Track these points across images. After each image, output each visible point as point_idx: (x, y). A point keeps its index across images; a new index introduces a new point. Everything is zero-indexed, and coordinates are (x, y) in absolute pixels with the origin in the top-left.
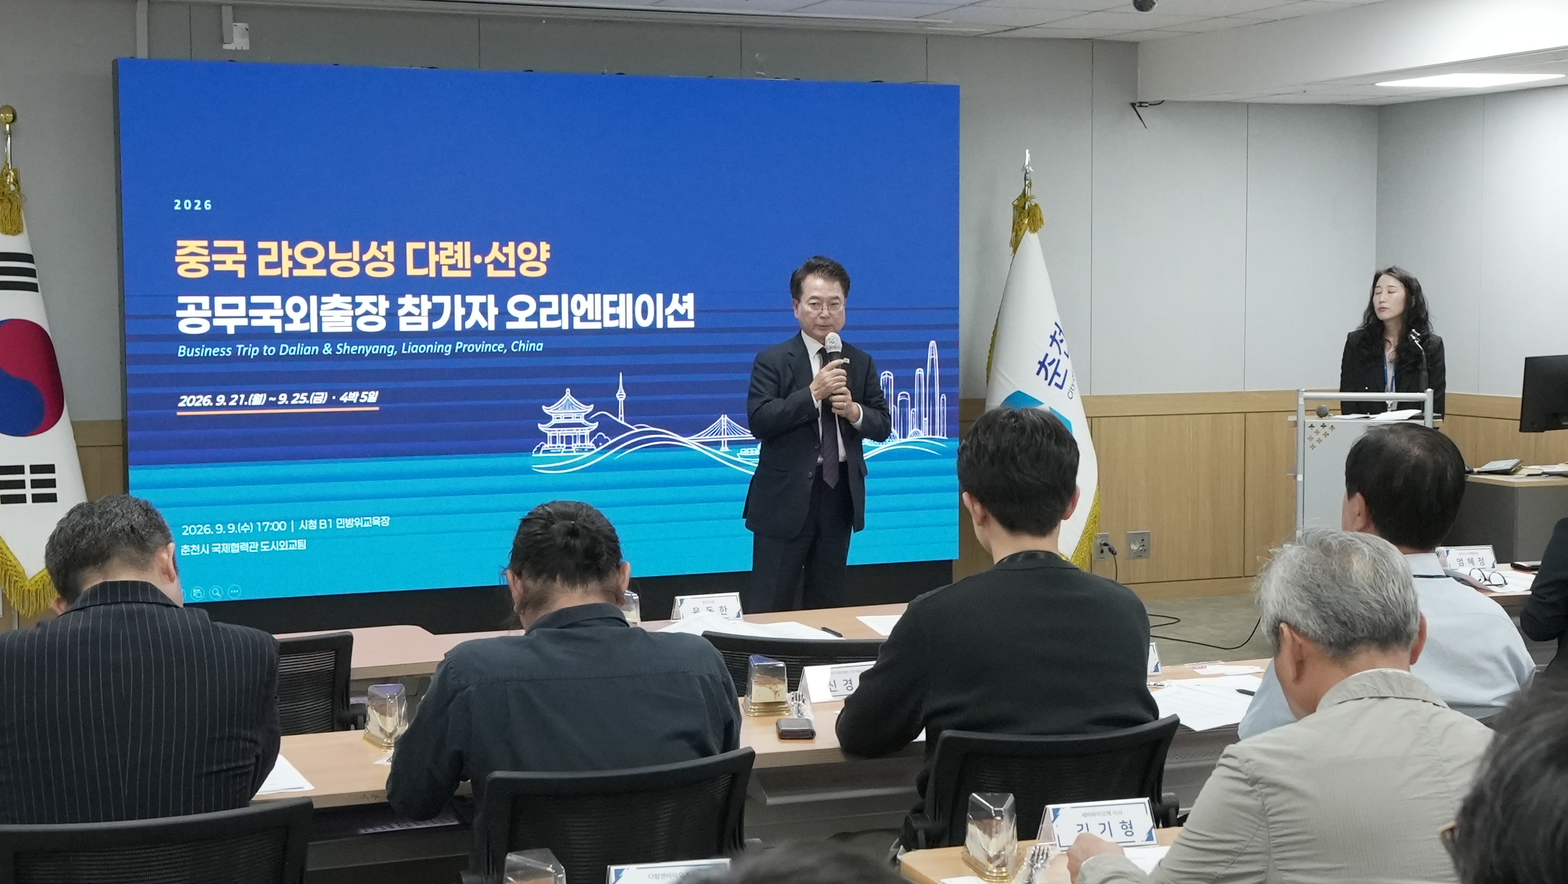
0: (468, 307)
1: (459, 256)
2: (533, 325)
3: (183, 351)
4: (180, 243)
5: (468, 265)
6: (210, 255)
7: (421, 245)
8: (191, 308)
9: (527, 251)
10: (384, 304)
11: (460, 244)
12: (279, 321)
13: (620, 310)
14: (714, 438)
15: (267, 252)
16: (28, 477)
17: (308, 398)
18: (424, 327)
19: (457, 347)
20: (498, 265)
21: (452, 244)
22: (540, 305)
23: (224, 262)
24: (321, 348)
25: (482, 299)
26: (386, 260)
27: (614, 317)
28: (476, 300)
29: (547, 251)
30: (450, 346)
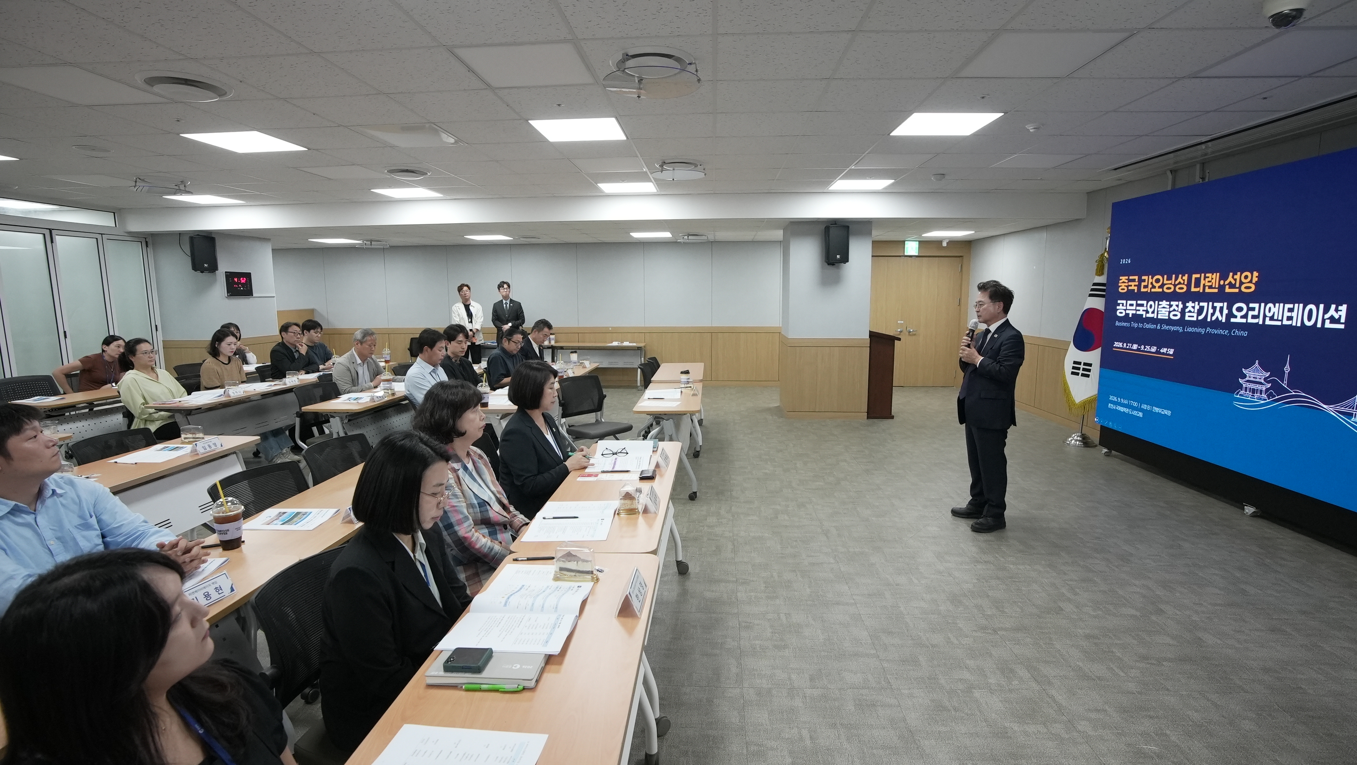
0: (1214, 308)
1: (1214, 281)
2: (1244, 321)
3: (1117, 324)
4: (1121, 277)
5: (1217, 286)
7: (1199, 276)
8: (1121, 305)
9: (1246, 277)
10: (1181, 306)
12: (1145, 312)
13: (1294, 314)
14: (1347, 410)
15: (1144, 281)
16: (1082, 366)
17: (1150, 348)
18: (1194, 319)
19: (1207, 330)
20: (1232, 286)
21: (1211, 274)
22: (1250, 309)
23: (1131, 286)
24: (1157, 326)
25: (1221, 304)
26: (1184, 284)
27: (1290, 318)
28: (1218, 305)
29: (1257, 277)
30: (1204, 329)
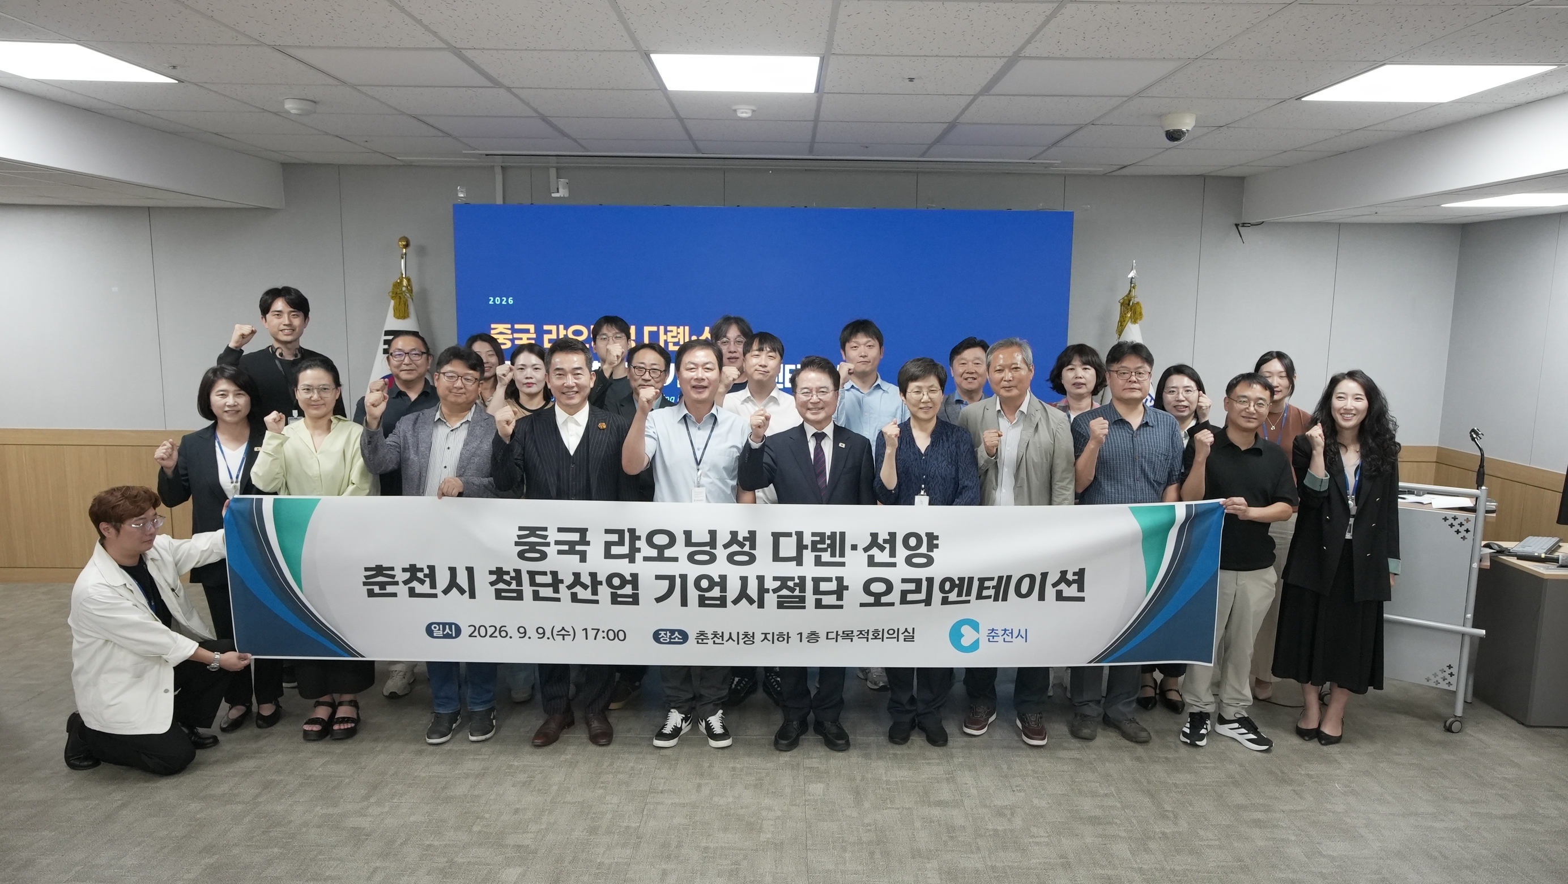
4: (493, 326)
6: (512, 334)
11: (682, 328)
21: (676, 327)
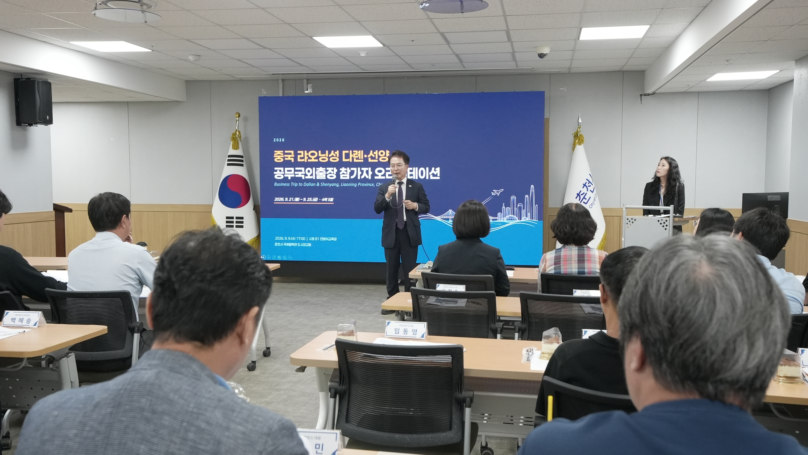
0: (362, 172)
1: (359, 155)
2: (384, 178)
3: (276, 184)
4: (275, 152)
5: (362, 158)
6: (284, 155)
7: (347, 152)
8: (278, 171)
9: (382, 153)
10: (336, 170)
11: (360, 151)
12: (304, 175)
13: (413, 173)
14: (446, 217)
15: (300, 154)
16: (235, 220)
17: (312, 199)
18: (348, 178)
19: (359, 184)
20: (372, 158)
21: (357, 151)
22: (386, 171)
23: (288, 157)
24: (316, 184)
25: (367, 169)
26: (336, 156)
27: (411, 175)
28: (365, 169)
29: (389, 153)
30: (356, 184)
